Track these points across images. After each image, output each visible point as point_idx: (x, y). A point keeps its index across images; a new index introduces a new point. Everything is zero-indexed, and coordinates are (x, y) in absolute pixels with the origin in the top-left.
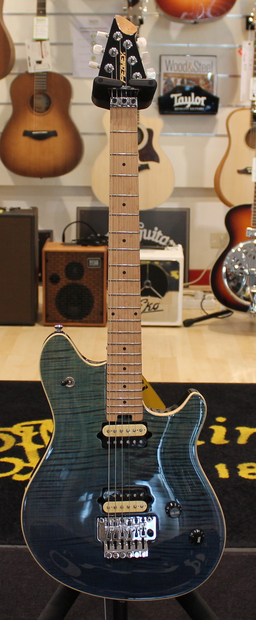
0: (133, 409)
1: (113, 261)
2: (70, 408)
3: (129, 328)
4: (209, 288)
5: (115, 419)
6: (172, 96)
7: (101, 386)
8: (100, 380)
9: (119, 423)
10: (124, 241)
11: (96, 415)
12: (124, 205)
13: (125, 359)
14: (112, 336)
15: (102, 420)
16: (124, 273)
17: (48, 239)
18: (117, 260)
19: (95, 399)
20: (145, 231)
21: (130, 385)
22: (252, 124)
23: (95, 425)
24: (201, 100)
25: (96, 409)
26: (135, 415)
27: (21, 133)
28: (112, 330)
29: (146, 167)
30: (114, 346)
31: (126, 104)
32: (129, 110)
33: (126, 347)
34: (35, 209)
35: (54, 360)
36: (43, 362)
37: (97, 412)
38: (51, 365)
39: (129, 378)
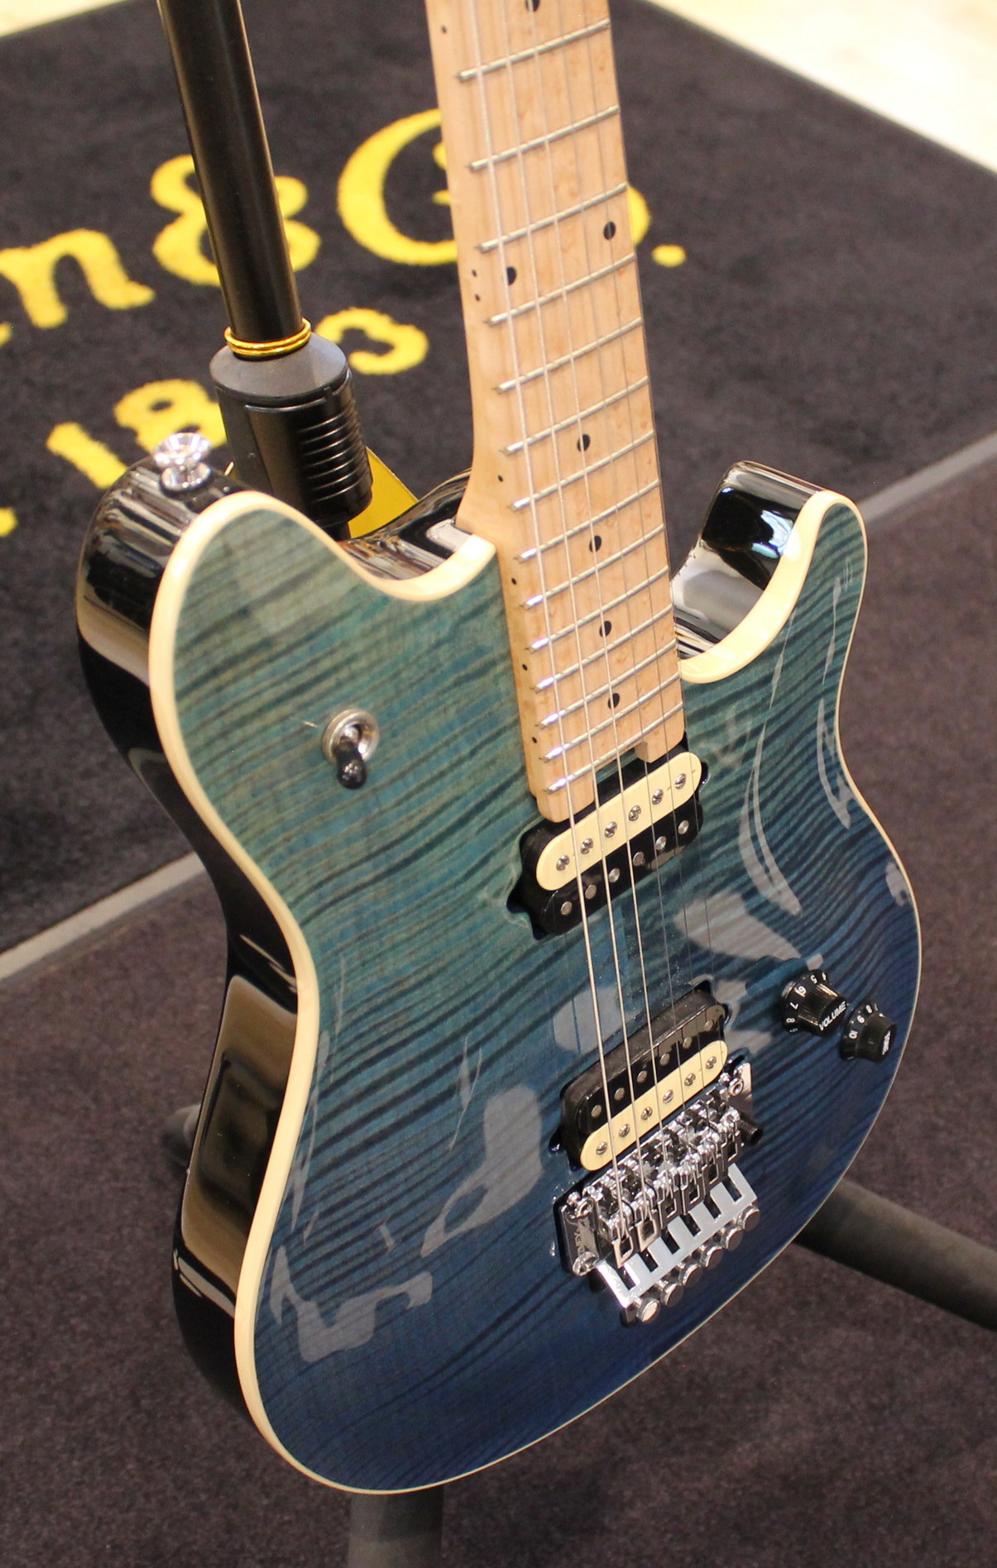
2: (371, 857)
7: (487, 681)
8: (479, 653)
9: (608, 795)
13: (591, 496)
15: (516, 829)
19: (474, 752)
21: (627, 609)
25: (488, 791)
26: (657, 733)
33: (589, 428)
35: (245, 666)
36: (189, 709)
37: (493, 804)
38: (235, 700)
39: (614, 579)
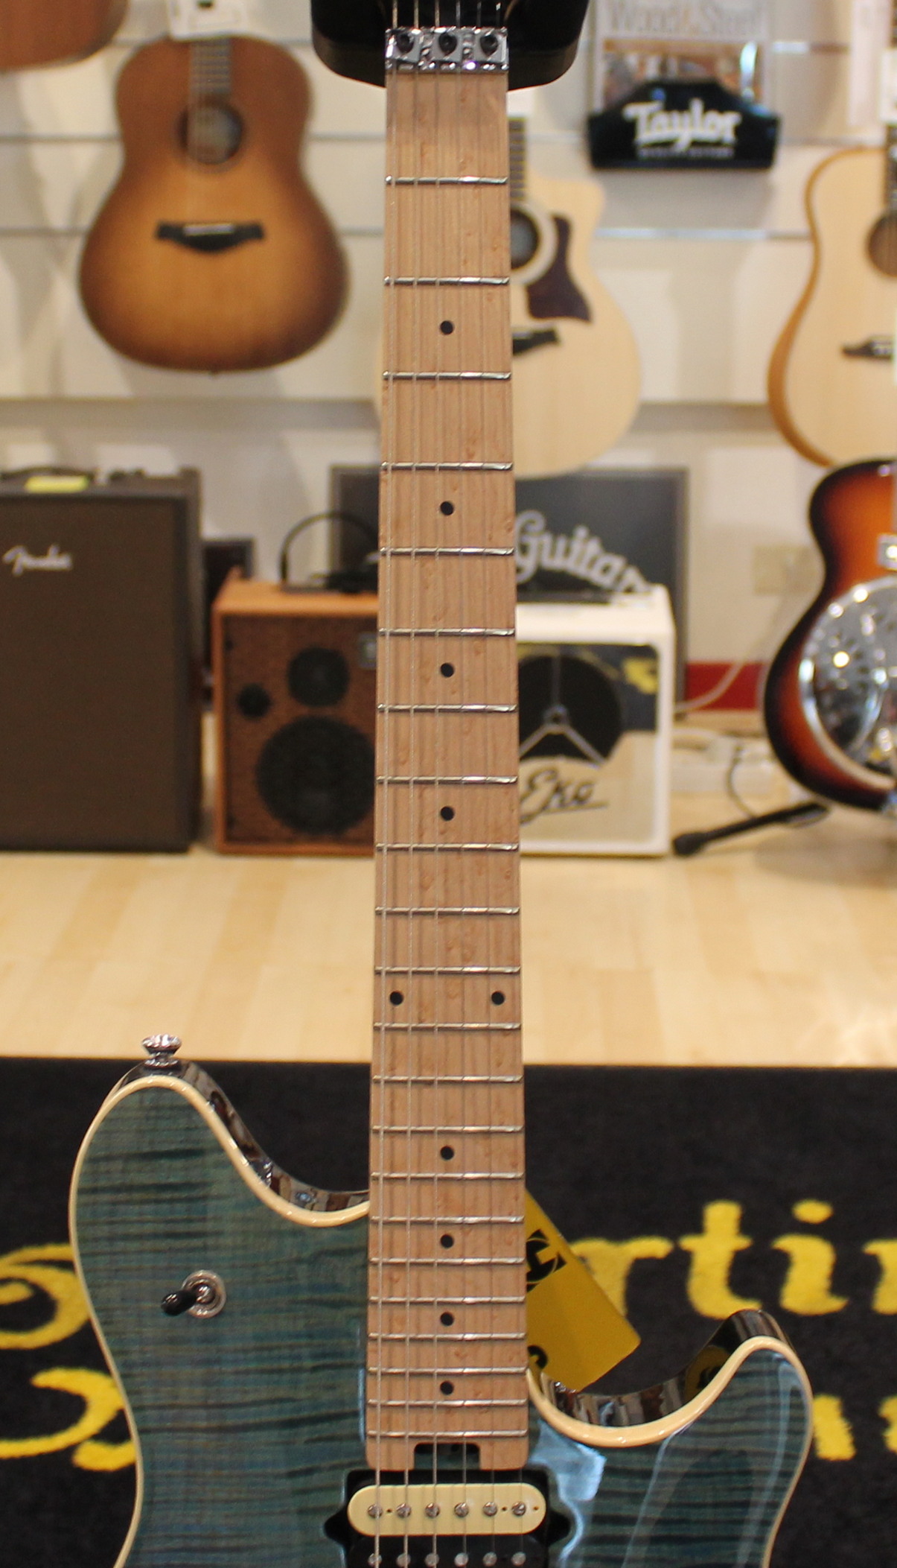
0: (485, 1418)
1: (397, 763)
2: (206, 1407)
3: (468, 1059)
4: (754, 720)
5: (405, 1462)
6: (632, 111)
7: (340, 1315)
8: (335, 1287)
9: (420, 1476)
10: (447, 670)
11: (319, 1439)
12: (447, 508)
13: (446, 1199)
14: (393, 1095)
15: (346, 1461)
16: (447, 813)
17: (235, 572)
18: (414, 756)
19: (315, 1369)
20: (547, 540)
21: (469, 1313)
22: (887, 197)
23: (316, 1480)
24: (722, 126)
25: (324, 1411)
26: (492, 1444)
27: (149, 227)
28: (392, 1069)
29: (548, 338)
30: (398, 1142)
31: (455, 56)
32: (472, 83)
33: (454, 1143)
34: (190, 477)
35: (136, 1196)
37: (326, 1425)
38: (124, 1218)
39: (463, 1280)
